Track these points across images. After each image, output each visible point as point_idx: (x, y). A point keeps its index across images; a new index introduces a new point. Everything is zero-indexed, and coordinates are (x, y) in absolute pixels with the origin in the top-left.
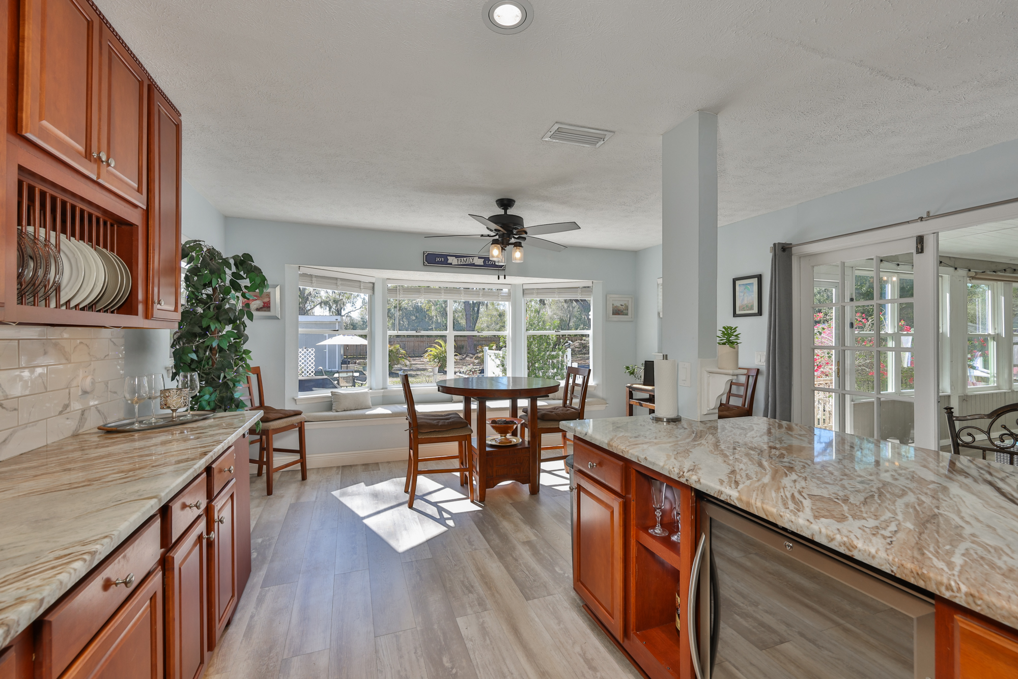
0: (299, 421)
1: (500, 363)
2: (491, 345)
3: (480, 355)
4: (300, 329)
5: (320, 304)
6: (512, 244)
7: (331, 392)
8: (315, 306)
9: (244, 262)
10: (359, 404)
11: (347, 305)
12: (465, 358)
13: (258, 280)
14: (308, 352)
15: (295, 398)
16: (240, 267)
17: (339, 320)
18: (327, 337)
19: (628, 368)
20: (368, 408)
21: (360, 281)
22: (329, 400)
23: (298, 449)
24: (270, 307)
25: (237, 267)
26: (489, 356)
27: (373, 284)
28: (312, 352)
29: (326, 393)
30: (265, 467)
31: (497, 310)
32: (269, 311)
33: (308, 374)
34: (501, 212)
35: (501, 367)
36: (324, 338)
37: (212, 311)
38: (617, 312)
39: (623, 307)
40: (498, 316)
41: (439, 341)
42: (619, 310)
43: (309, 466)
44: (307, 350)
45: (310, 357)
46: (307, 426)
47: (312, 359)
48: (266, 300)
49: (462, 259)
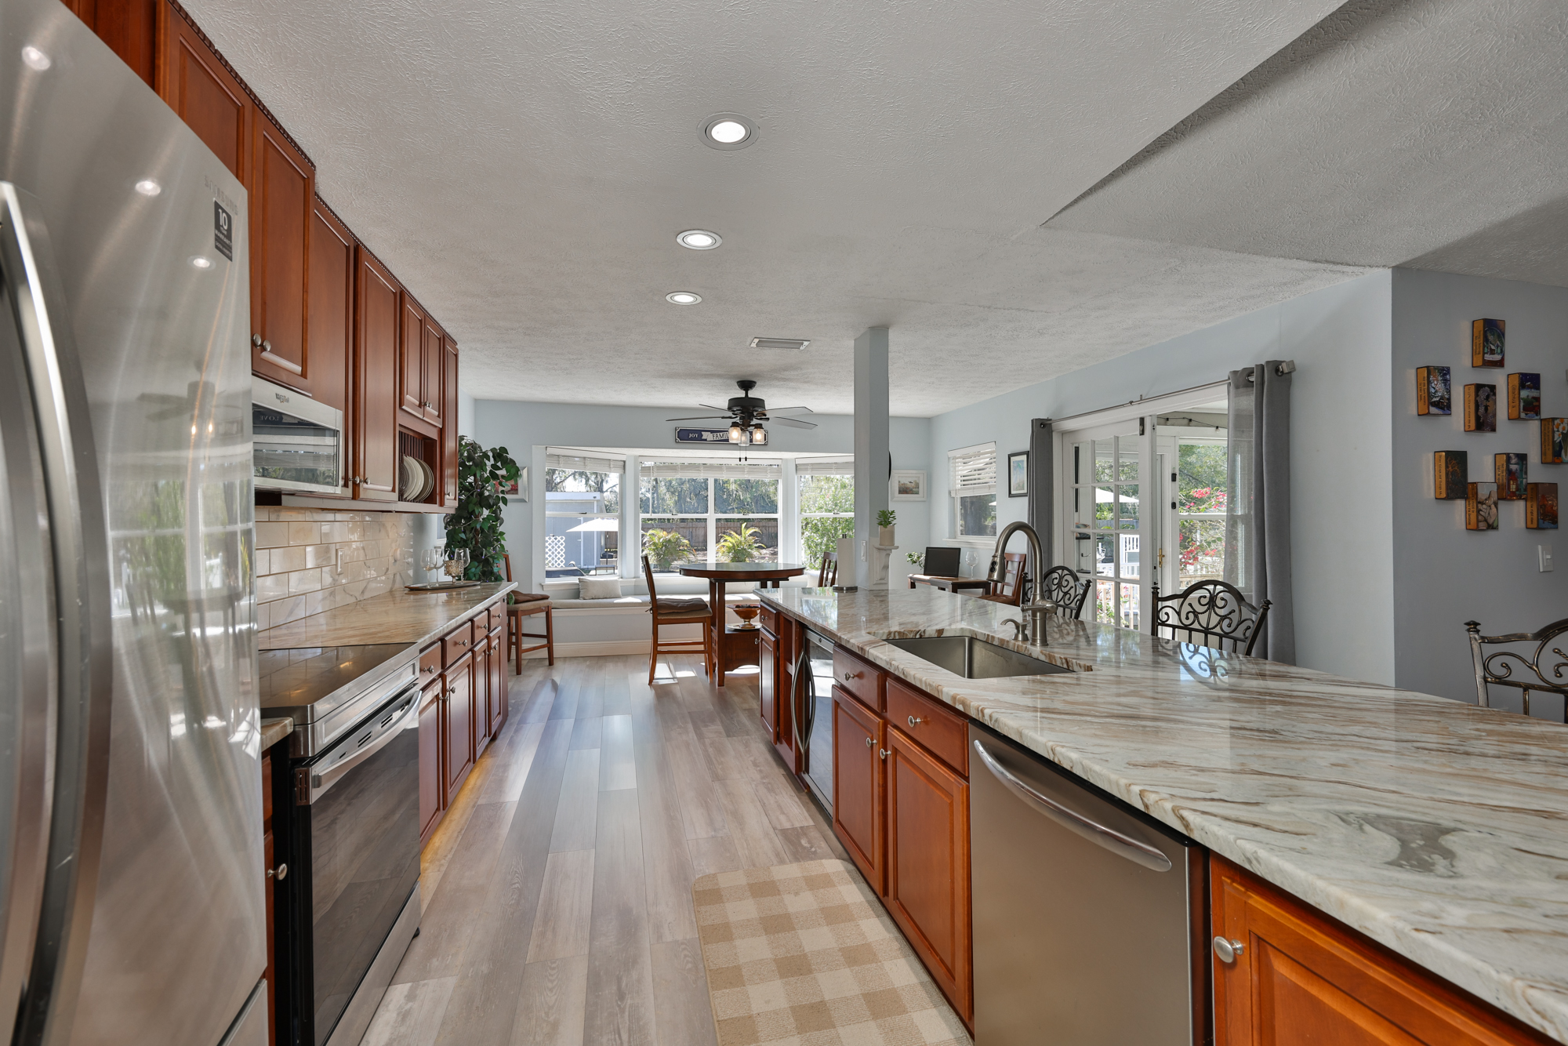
0: (546, 605)
4: (547, 512)
5: (574, 474)
6: (753, 425)
7: (579, 579)
8: (566, 478)
9: (500, 455)
10: (608, 592)
13: (513, 471)
14: (556, 541)
15: (543, 584)
16: (498, 459)
17: (598, 498)
18: (582, 521)
20: (619, 597)
21: (614, 460)
22: (576, 587)
23: (546, 634)
24: (517, 490)
25: (495, 460)
27: (624, 462)
28: (562, 541)
29: (575, 580)
30: (513, 647)
32: (517, 493)
33: (556, 565)
34: (741, 394)
36: (578, 523)
37: (475, 498)
38: (905, 490)
39: (913, 485)
42: (907, 489)
43: (555, 655)
44: (556, 539)
45: (559, 547)
46: (554, 613)
47: (562, 550)
48: (513, 483)
49: (718, 434)
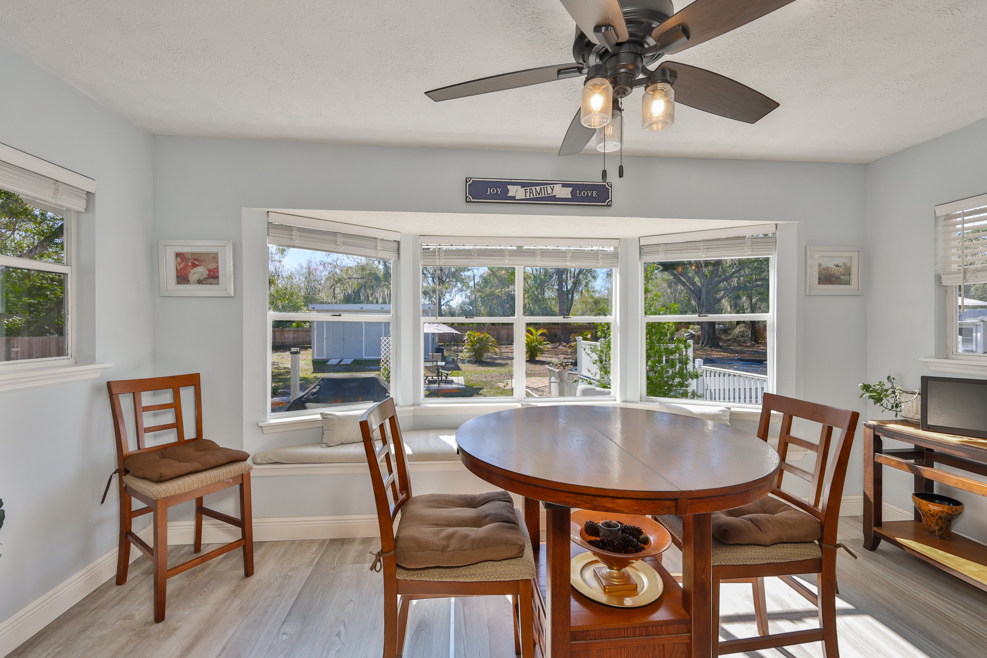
0: (236, 474)
1: (597, 359)
2: (586, 333)
3: (573, 344)
7: (322, 414)
11: (446, 295)
12: (558, 346)
15: (260, 424)
19: (866, 388)
21: (376, 238)
23: (238, 517)
24: (218, 277)
26: (583, 349)
27: (398, 243)
31: (592, 297)
32: (217, 283)
35: (598, 363)
38: (827, 278)
39: (841, 269)
40: (593, 304)
41: (531, 329)
42: (832, 276)
48: (212, 266)
49: (533, 188)
